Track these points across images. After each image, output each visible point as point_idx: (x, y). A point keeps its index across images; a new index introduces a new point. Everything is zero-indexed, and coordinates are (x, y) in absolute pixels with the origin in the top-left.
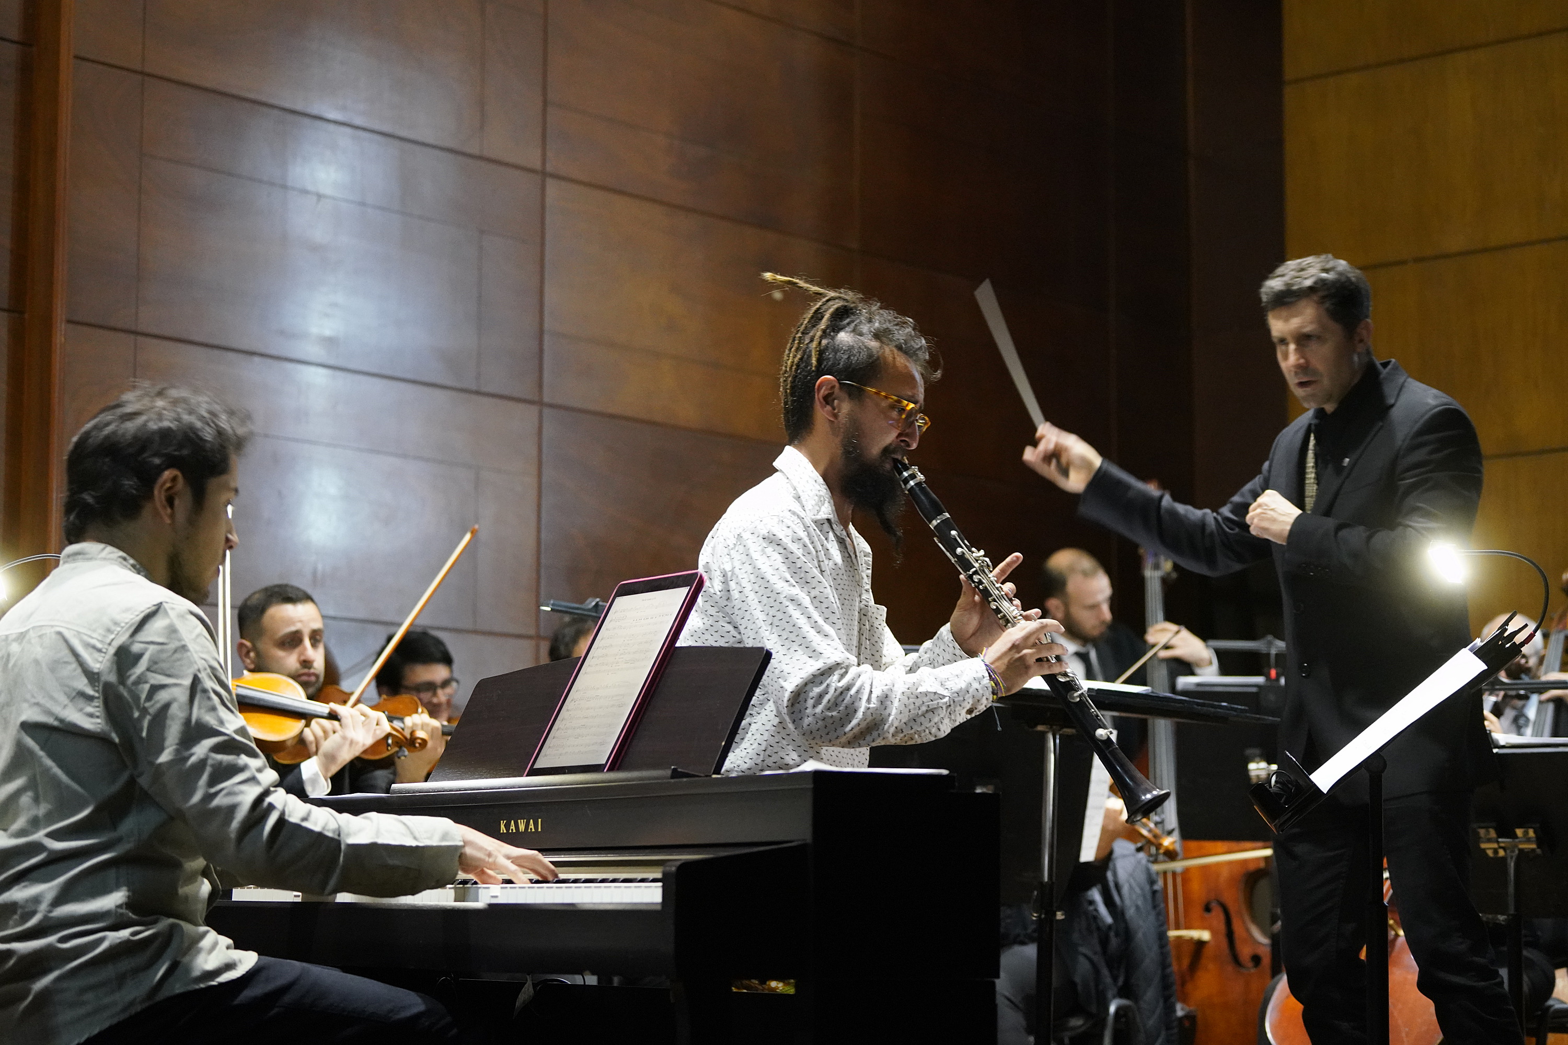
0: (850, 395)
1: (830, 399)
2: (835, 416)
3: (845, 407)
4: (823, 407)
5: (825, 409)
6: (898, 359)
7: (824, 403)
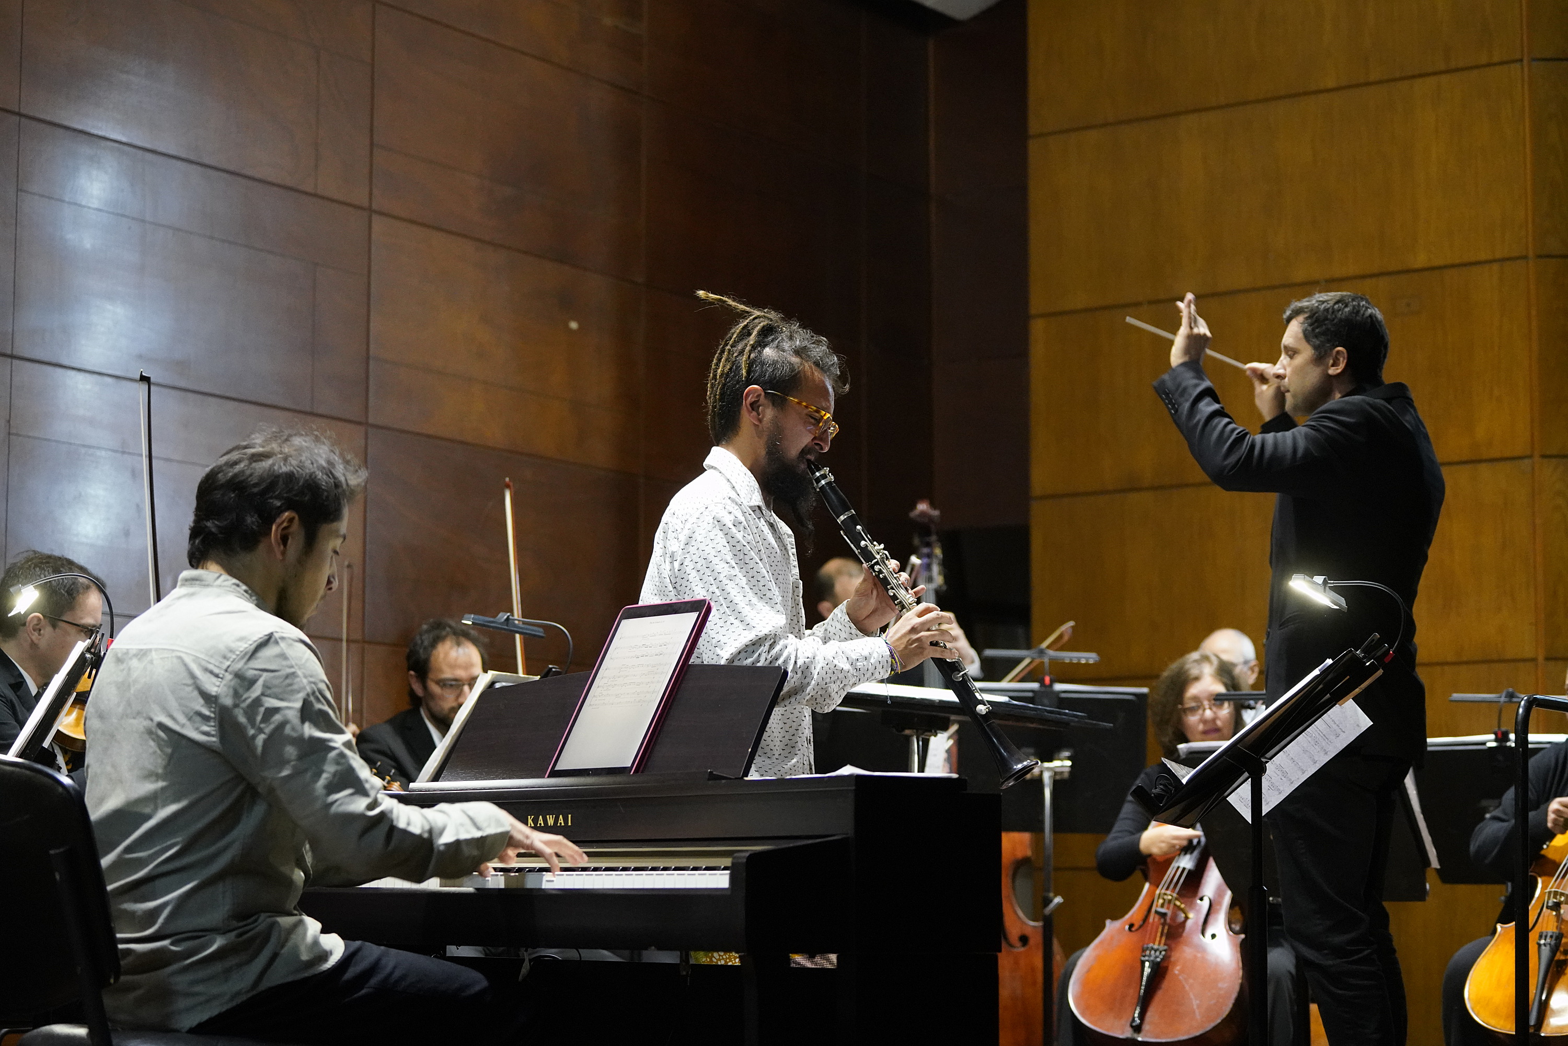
0: (773, 404)
1: (755, 406)
2: (760, 421)
3: (769, 413)
4: (750, 412)
5: (752, 414)
6: (816, 374)
7: (750, 409)
